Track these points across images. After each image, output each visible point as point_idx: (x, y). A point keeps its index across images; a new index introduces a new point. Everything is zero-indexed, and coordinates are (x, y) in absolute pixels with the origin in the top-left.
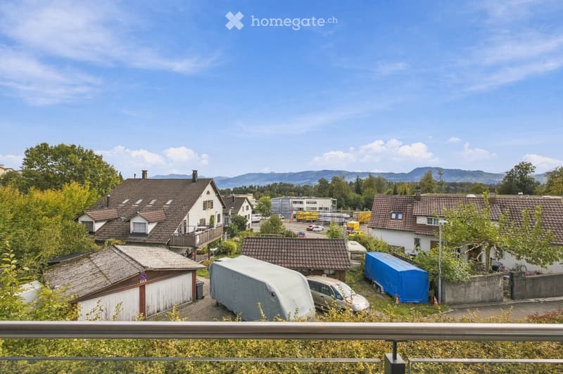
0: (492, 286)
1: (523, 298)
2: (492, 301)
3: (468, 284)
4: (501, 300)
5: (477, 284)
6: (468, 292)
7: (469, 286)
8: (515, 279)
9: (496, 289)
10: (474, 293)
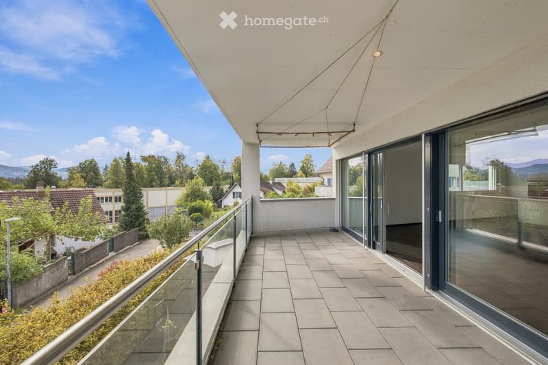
0: (59, 271)
1: (81, 271)
2: (59, 284)
3: (40, 276)
4: (67, 279)
5: (47, 273)
6: (39, 285)
7: (40, 278)
8: (75, 257)
9: (63, 271)
10: (45, 283)
